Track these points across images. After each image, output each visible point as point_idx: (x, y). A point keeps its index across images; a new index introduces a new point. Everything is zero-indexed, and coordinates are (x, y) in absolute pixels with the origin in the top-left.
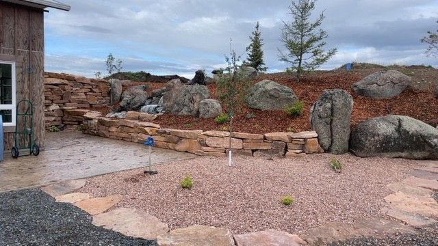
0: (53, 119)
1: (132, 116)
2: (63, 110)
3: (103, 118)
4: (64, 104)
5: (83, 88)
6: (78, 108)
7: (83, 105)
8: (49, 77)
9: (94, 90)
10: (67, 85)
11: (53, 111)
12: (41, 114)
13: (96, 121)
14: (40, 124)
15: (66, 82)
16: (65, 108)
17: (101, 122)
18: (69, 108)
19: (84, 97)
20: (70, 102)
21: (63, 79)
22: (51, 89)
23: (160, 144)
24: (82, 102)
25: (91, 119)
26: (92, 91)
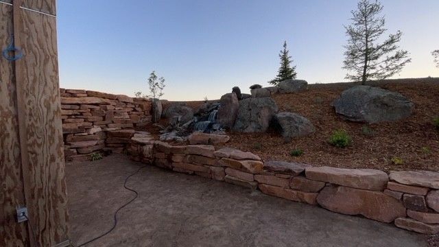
0: (95, 143)
1: (199, 139)
2: (106, 132)
3: (157, 142)
4: (107, 125)
5: (126, 107)
6: (122, 128)
7: (128, 125)
8: (88, 96)
9: (137, 109)
10: (109, 104)
11: (94, 134)
12: (54, 166)
13: (151, 147)
14: (54, 189)
15: (107, 101)
16: (108, 129)
17: (157, 148)
18: (112, 129)
19: (128, 116)
20: (113, 122)
21: (104, 98)
22: (91, 109)
23: (279, 192)
24: (126, 122)
25: (143, 144)
26: (135, 110)
